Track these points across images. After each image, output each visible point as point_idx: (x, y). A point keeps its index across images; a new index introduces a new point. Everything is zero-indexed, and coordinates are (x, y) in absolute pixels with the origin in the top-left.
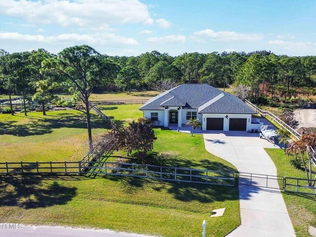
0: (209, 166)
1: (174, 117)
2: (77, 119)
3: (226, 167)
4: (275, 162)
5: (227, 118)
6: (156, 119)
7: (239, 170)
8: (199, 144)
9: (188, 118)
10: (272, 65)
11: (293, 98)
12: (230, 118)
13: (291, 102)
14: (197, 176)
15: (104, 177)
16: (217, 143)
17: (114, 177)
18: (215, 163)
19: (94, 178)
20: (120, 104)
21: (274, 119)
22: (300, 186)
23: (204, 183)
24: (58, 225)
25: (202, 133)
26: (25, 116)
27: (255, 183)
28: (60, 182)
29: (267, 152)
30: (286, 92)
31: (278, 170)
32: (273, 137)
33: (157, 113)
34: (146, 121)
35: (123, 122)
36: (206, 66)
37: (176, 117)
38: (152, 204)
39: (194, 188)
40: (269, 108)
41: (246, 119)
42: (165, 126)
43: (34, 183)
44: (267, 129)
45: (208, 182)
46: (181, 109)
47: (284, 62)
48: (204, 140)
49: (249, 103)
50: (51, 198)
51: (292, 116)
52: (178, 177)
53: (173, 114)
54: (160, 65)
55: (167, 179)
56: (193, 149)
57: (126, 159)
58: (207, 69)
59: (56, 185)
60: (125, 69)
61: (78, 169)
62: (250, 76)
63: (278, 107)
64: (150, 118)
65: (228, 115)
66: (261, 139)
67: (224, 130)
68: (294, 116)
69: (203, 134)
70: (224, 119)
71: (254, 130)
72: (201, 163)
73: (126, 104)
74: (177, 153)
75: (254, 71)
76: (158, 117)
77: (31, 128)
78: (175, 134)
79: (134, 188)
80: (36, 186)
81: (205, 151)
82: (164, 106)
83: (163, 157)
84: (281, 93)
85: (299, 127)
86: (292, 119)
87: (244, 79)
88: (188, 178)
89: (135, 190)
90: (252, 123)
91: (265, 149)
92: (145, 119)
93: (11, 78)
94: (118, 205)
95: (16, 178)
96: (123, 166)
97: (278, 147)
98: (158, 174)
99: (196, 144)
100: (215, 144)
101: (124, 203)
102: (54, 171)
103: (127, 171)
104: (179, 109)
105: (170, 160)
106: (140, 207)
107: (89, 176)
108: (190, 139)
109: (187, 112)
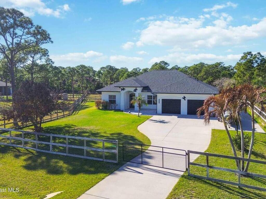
5: (185, 100)
8: (137, 122)
9: (149, 102)
12: (188, 100)
29: (212, 132)
33: (115, 96)
42: (121, 110)
48: (148, 120)
60: (128, 73)
64: (108, 101)
65: (185, 95)
67: (181, 114)
70: (182, 101)
76: (115, 100)
82: (120, 87)
99: (133, 122)
104: (135, 90)
109: (148, 96)
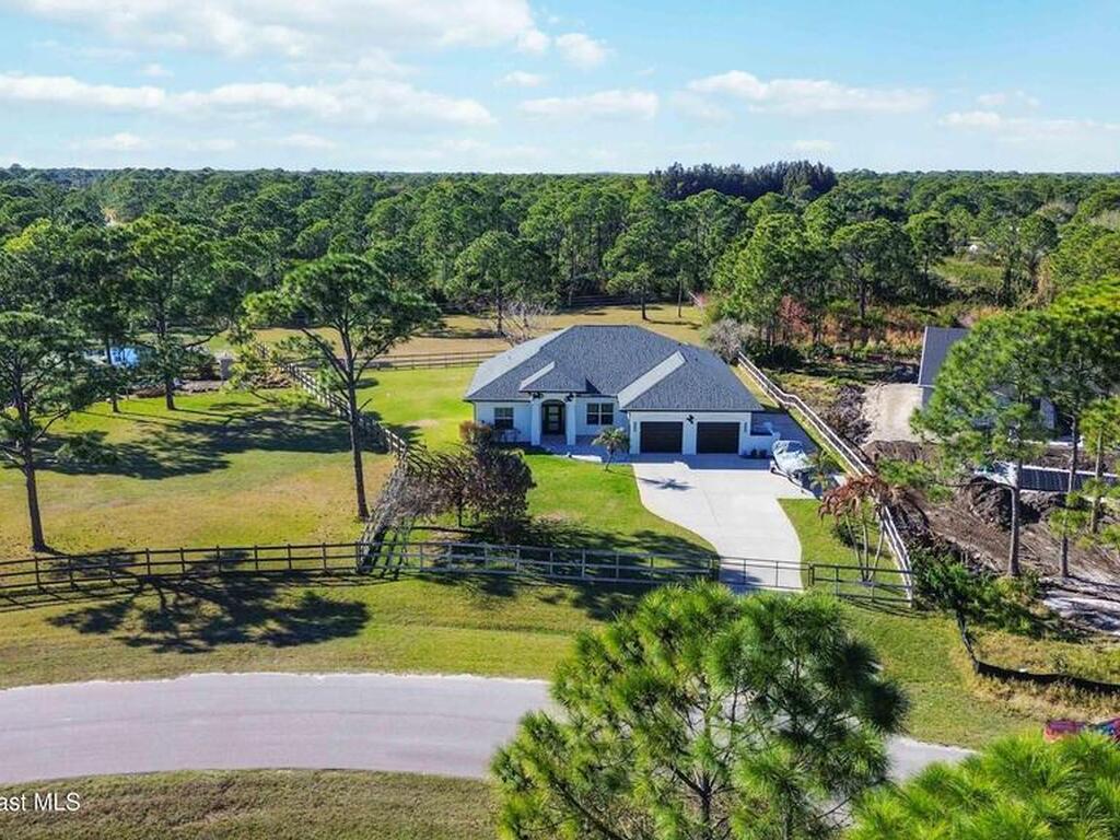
0: (655, 545)
1: (554, 418)
2: (277, 423)
3: (693, 546)
4: (800, 531)
5: (692, 423)
6: (509, 424)
7: (720, 553)
8: (625, 489)
9: (592, 420)
10: (813, 256)
11: (871, 344)
12: (698, 424)
13: (865, 359)
14: (630, 568)
15: (420, 577)
16: (670, 489)
17: (445, 576)
18: (669, 539)
19: (395, 579)
20: (379, 369)
21: (808, 418)
22: (841, 581)
23: (648, 582)
24: (365, 672)
25: (631, 462)
26: (115, 414)
27: (755, 580)
28: (319, 591)
29: (785, 508)
30: (853, 324)
31: (803, 548)
32: (799, 471)
33: (512, 409)
34: (482, 430)
35: (415, 432)
36: (626, 242)
37: (560, 418)
38: (539, 629)
39: (625, 593)
40: (801, 381)
41: (738, 424)
42: (533, 444)
43: (259, 596)
44: (788, 451)
45: (655, 579)
46: (574, 399)
47: (851, 237)
48: (638, 481)
49: (750, 366)
50: (312, 625)
51: (858, 407)
52: (589, 571)
53: (551, 410)
54: (490, 244)
55: (565, 577)
56: (612, 504)
57: (457, 534)
58: (629, 251)
59: (312, 598)
61: (354, 559)
62: (750, 286)
63: (825, 376)
64: (493, 423)
65: (693, 416)
66: (773, 475)
67: (684, 453)
68: (865, 406)
69: (634, 464)
70: (685, 425)
71: (758, 453)
72: (636, 540)
73: (396, 367)
74: (577, 516)
75: (762, 272)
76: (515, 418)
77: (163, 455)
78: (564, 464)
79: (496, 597)
80: (267, 601)
81: (642, 510)
82: (529, 393)
83: (545, 527)
84: (841, 325)
85: (870, 439)
86: (858, 416)
87: (736, 293)
88: (611, 573)
89: (497, 601)
90: (753, 433)
91: (780, 500)
92: (480, 426)
93: (86, 307)
94: (466, 633)
95: (209, 585)
96: (456, 550)
97: (810, 495)
98: (542, 566)
99: (619, 492)
100: (665, 491)
101: (480, 628)
102: (296, 565)
103: (469, 561)
104: (569, 399)
105: (564, 533)
106: (515, 636)
107: (382, 576)
108: (602, 479)
109: (589, 405)
